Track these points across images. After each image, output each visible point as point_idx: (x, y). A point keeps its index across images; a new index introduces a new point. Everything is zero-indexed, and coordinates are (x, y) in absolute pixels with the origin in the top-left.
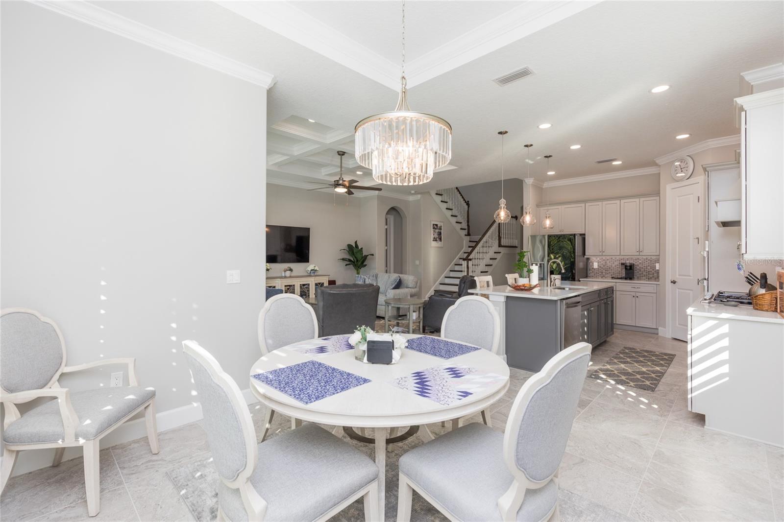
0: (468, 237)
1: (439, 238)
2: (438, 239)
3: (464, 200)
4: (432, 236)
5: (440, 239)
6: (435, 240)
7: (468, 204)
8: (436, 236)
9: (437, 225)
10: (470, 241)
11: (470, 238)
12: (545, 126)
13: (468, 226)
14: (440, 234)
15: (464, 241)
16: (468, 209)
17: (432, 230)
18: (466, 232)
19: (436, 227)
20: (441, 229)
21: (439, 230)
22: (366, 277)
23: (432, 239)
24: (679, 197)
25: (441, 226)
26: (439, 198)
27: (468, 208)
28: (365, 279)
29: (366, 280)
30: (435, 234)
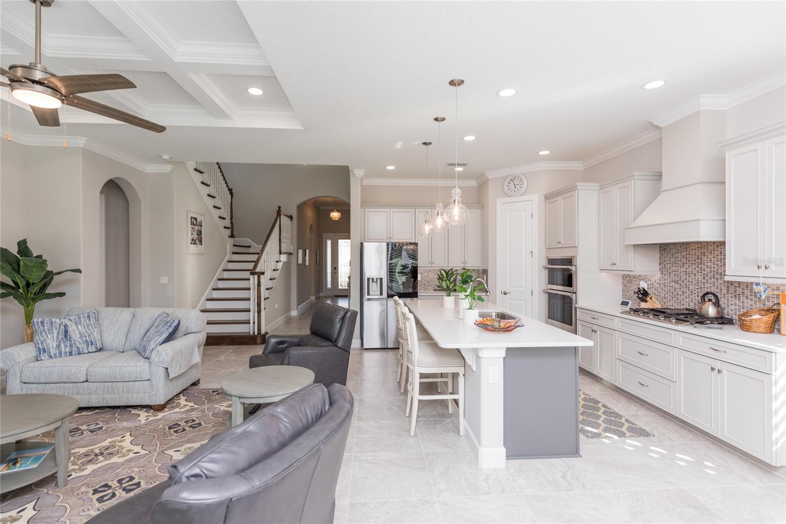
0: (232, 239)
1: (198, 240)
2: (197, 242)
3: (227, 186)
4: (190, 237)
5: (201, 241)
6: (194, 242)
7: (231, 193)
8: (195, 237)
9: (196, 219)
10: (234, 245)
11: (234, 240)
12: (507, 93)
13: (232, 223)
14: (200, 233)
15: (228, 245)
16: (232, 201)
17: (190, 226)
18: (228, 232)
19: (195, 222)
20: (201, 226)
21: (199, 227)
22: (67, 322)
23: (190, 241)
24: (510, 211)
25: (201, 222)
26: (198, 178)
27: (232, 198)
28: (66, 326)
29: (70, 329)
30: (194, 233)
